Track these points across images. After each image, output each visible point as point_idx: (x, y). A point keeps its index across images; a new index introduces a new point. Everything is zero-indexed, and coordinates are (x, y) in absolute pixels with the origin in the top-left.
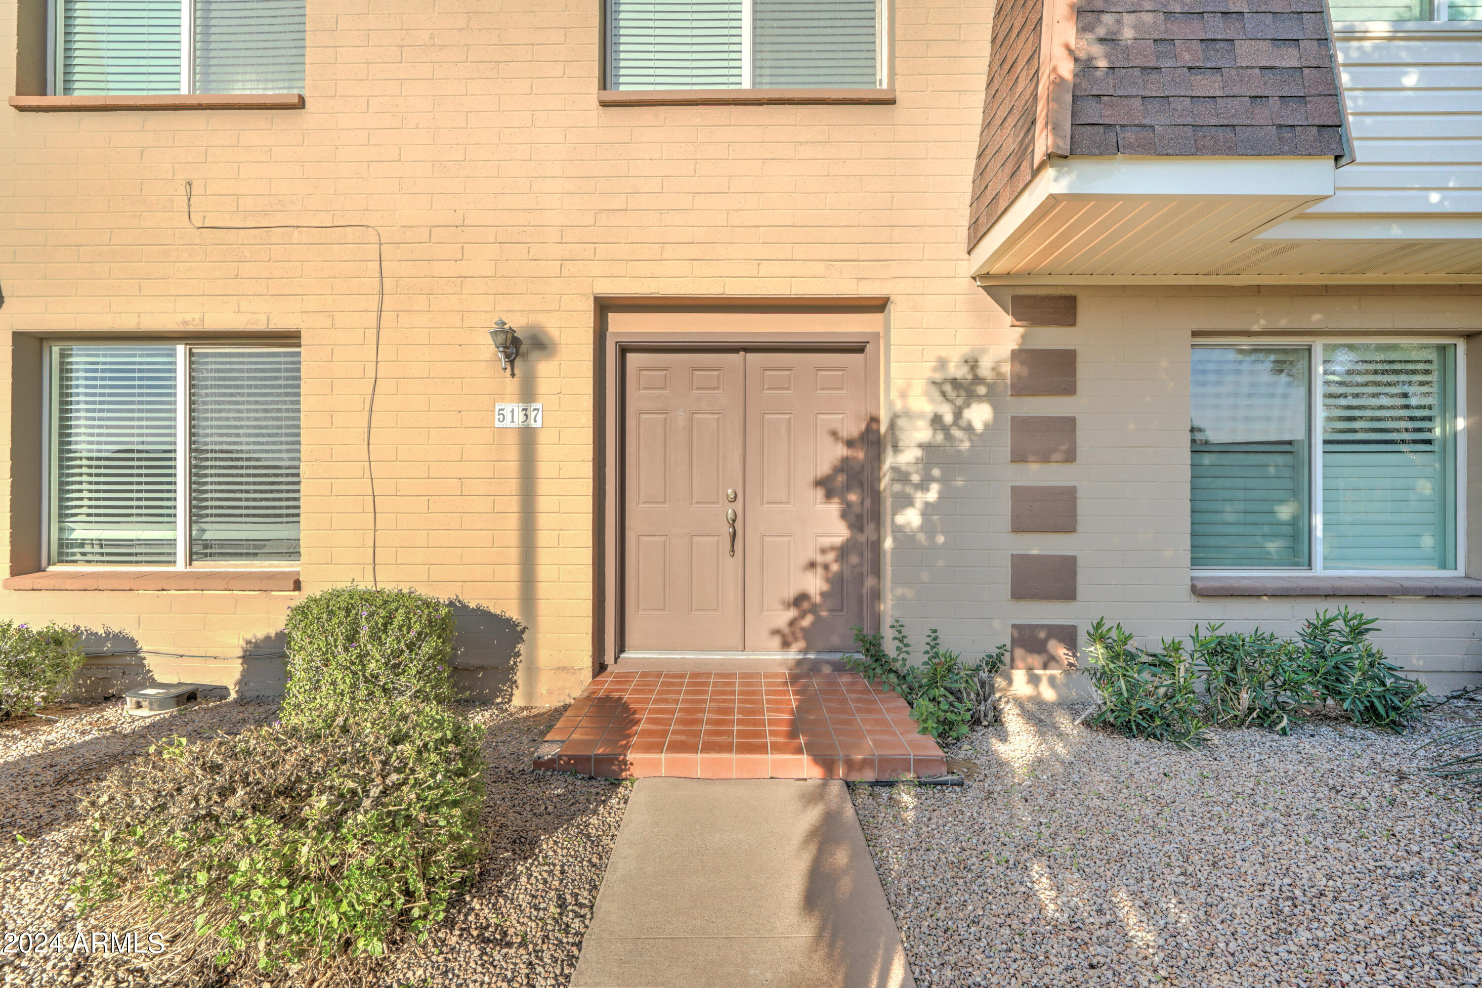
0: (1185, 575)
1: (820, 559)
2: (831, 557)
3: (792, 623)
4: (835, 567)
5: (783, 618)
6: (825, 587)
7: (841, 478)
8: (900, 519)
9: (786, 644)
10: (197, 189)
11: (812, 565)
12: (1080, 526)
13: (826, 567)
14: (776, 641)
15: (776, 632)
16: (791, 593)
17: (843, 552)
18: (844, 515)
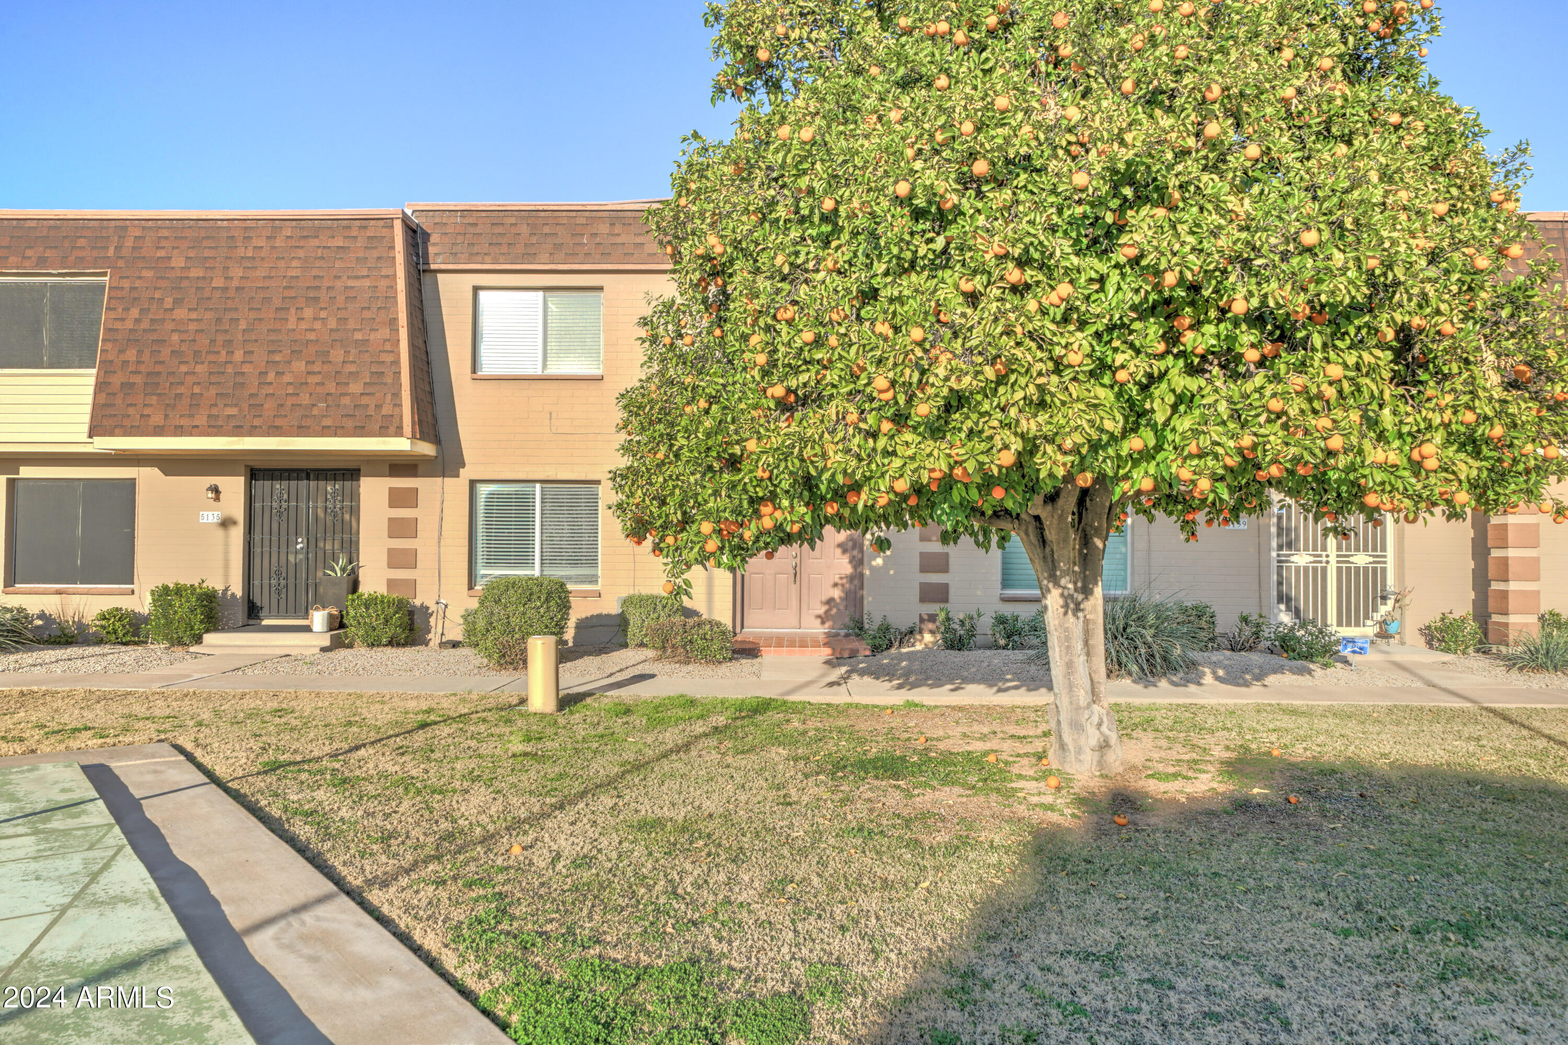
0: (997, 591)
1: (840, 582)
2: (844, 581)
3: (826, 612)
4: (847, 586)
5: (822, 610)
6: (842, 595)
7: (850, 544)
8: (874, 563)
9: (823, 623)
10: (554, 416)
11: (835, 585)
12: (951, 568)
13: (843, 585)
14: (819, 621)
15: (819, 616)
16: (824, 598)
17: (851, 578)
18: (850, 562)
